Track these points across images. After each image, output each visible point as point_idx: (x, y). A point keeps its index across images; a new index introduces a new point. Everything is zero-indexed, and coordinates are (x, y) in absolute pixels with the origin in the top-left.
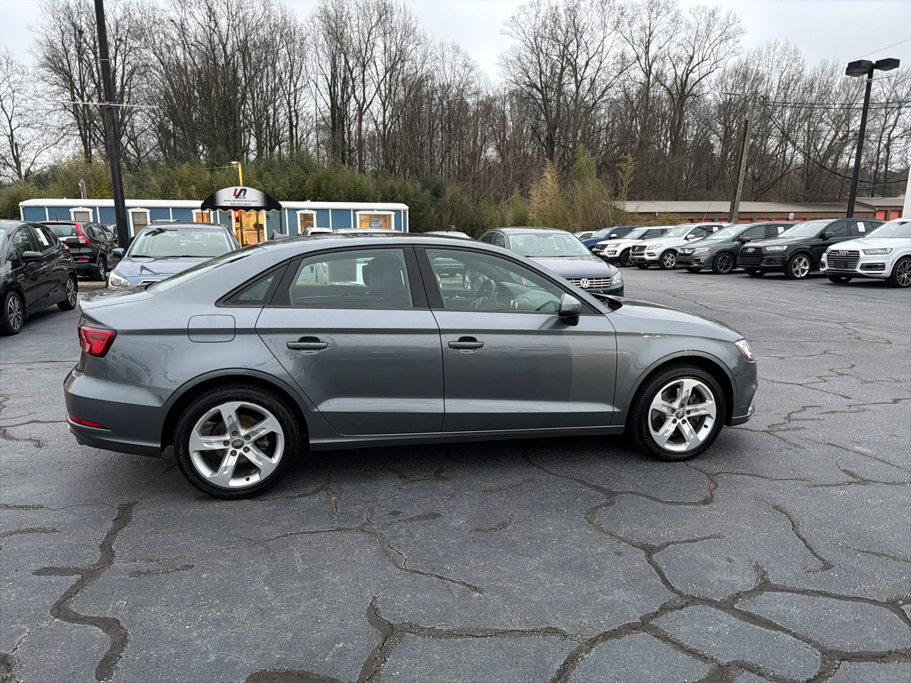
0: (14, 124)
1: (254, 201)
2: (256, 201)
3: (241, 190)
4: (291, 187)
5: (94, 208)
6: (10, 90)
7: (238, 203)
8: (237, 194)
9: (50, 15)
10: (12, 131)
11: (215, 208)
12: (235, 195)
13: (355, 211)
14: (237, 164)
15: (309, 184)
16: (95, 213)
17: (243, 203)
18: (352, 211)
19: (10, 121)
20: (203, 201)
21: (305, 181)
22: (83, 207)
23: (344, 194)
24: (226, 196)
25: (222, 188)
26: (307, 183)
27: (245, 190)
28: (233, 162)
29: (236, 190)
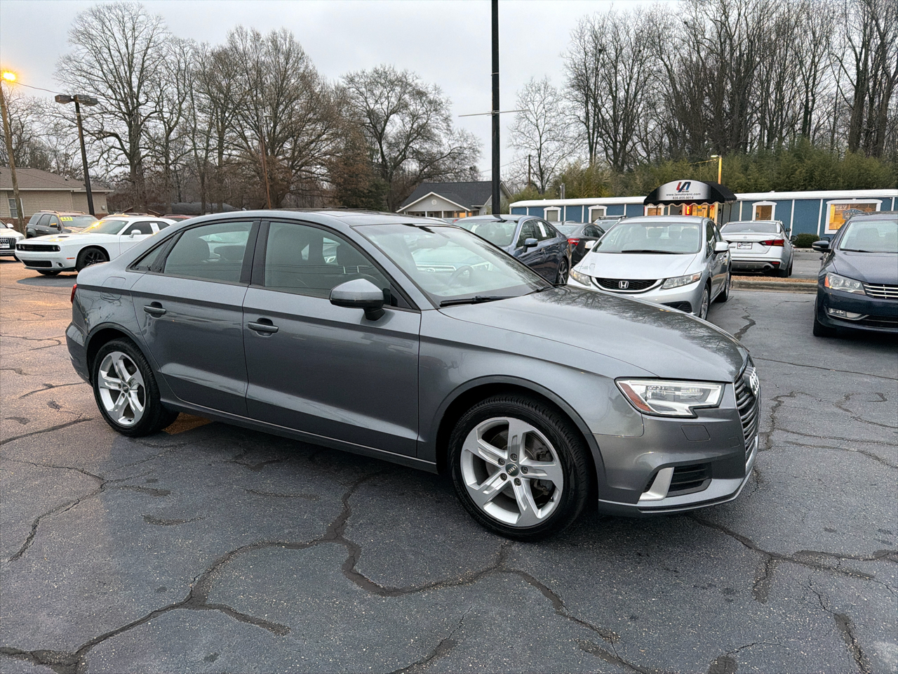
0: (543, 139)
1: (697, 194)
2: (699, 194)
3: (686, 183)
4: (778, 178)
5: (562, 207)
6: (544, 111)
7: (680, 197)
8: (680, 187)
9: (578, 41)
10: (541, 145)
11: (656, 203)
12: (678, 189)
13: (826, 200)
14: (718, 157)
15: (801, 172)
16: (562, 211)
17: (685, 196)
18: (822, 201)
19: (541, 137)
20: (645, 197)
21: (796, 170)
22: (554, 206)
23: (844, 183)
24: (669, 191)
25: (665, 183)
26: (797, 173)
27: (689, 183)
28: (713, 156)
29: (680, 183)
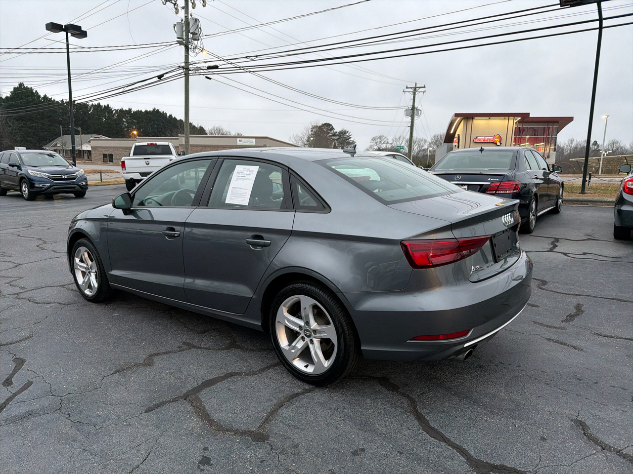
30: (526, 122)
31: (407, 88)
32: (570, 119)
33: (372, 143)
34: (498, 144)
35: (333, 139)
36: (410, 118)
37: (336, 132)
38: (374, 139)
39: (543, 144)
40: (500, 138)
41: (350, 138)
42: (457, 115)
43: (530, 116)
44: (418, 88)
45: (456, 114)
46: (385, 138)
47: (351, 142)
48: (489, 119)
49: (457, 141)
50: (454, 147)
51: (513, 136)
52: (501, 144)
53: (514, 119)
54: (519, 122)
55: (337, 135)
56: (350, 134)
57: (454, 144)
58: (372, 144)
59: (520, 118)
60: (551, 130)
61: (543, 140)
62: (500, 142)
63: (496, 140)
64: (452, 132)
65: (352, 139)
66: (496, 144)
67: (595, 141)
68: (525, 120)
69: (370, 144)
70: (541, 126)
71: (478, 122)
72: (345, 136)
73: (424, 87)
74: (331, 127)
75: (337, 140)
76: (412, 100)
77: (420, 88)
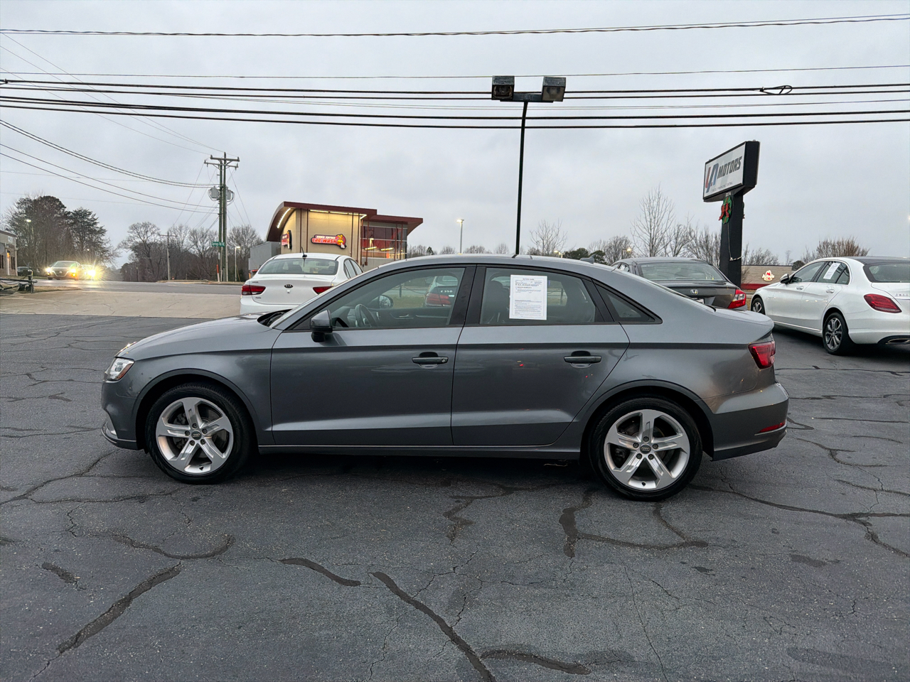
30: (373, 221)
31: (212, 158)
32: (419, 221)
33: (131, 232)
34: (343, 246)
35: (63, 224)
36: (218, 202)
37: (69, 213)
38: (134, 227)
39: (391, 249)
40: (344, 239)
41: (96, 223)
42: (287, 204)
43: (378, 214)
44: (228, 160)
45: (285, 202)
46: (154, 226)
47: (98, 230)
48: (329, 213)
49: (288, 240)
50: (282, 248)
51: (360, 238)
52: (345, 246)
53: (359, 216)
54: (364, 220)
55: (71, 218)
56: (95, 217)
57: (283, 244)
58: (131, 235)
59: (365, 215)
60: (399, 232)
61: (392, 244)
62: (344, 244)
63: (339, 241)
64: (278, 227)
65: (99, 225)
66: (340, 246)
67: (429, 248)
68: (373, 218)
69: (127, 235)
70: (389, 227)
71: (315, 216)
72: (86, 220)
73: (238, 160)
74: (58, 204)
75: (72, 224)
76: (219, 177)
77: (231, 160)
